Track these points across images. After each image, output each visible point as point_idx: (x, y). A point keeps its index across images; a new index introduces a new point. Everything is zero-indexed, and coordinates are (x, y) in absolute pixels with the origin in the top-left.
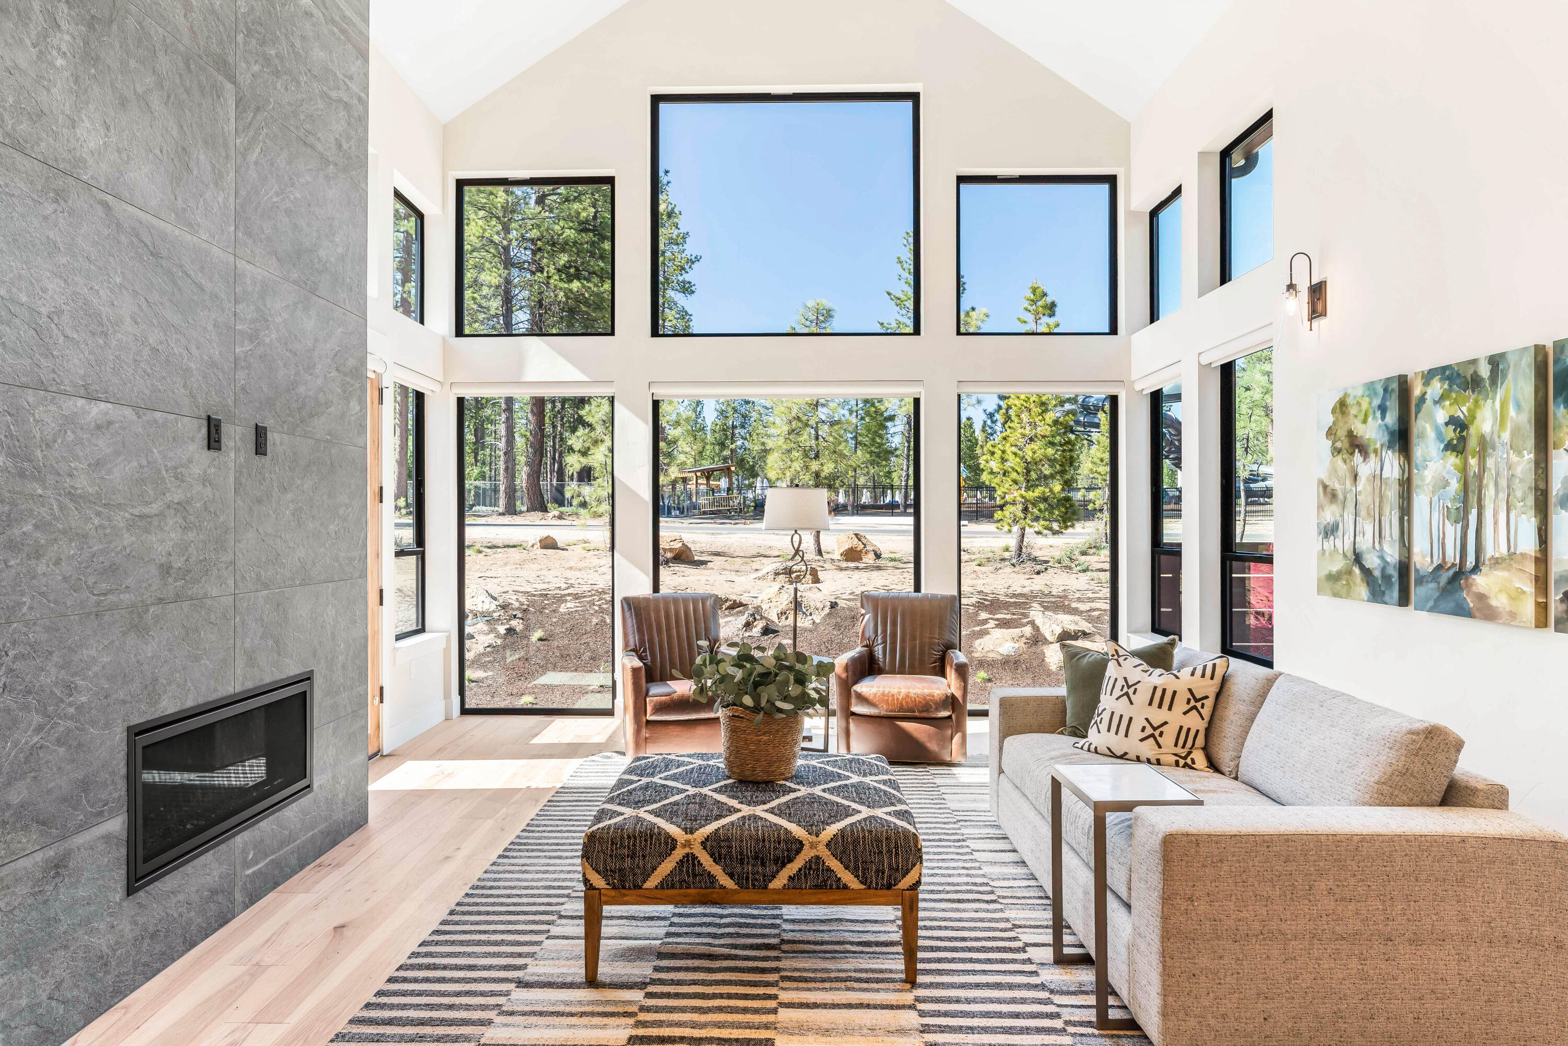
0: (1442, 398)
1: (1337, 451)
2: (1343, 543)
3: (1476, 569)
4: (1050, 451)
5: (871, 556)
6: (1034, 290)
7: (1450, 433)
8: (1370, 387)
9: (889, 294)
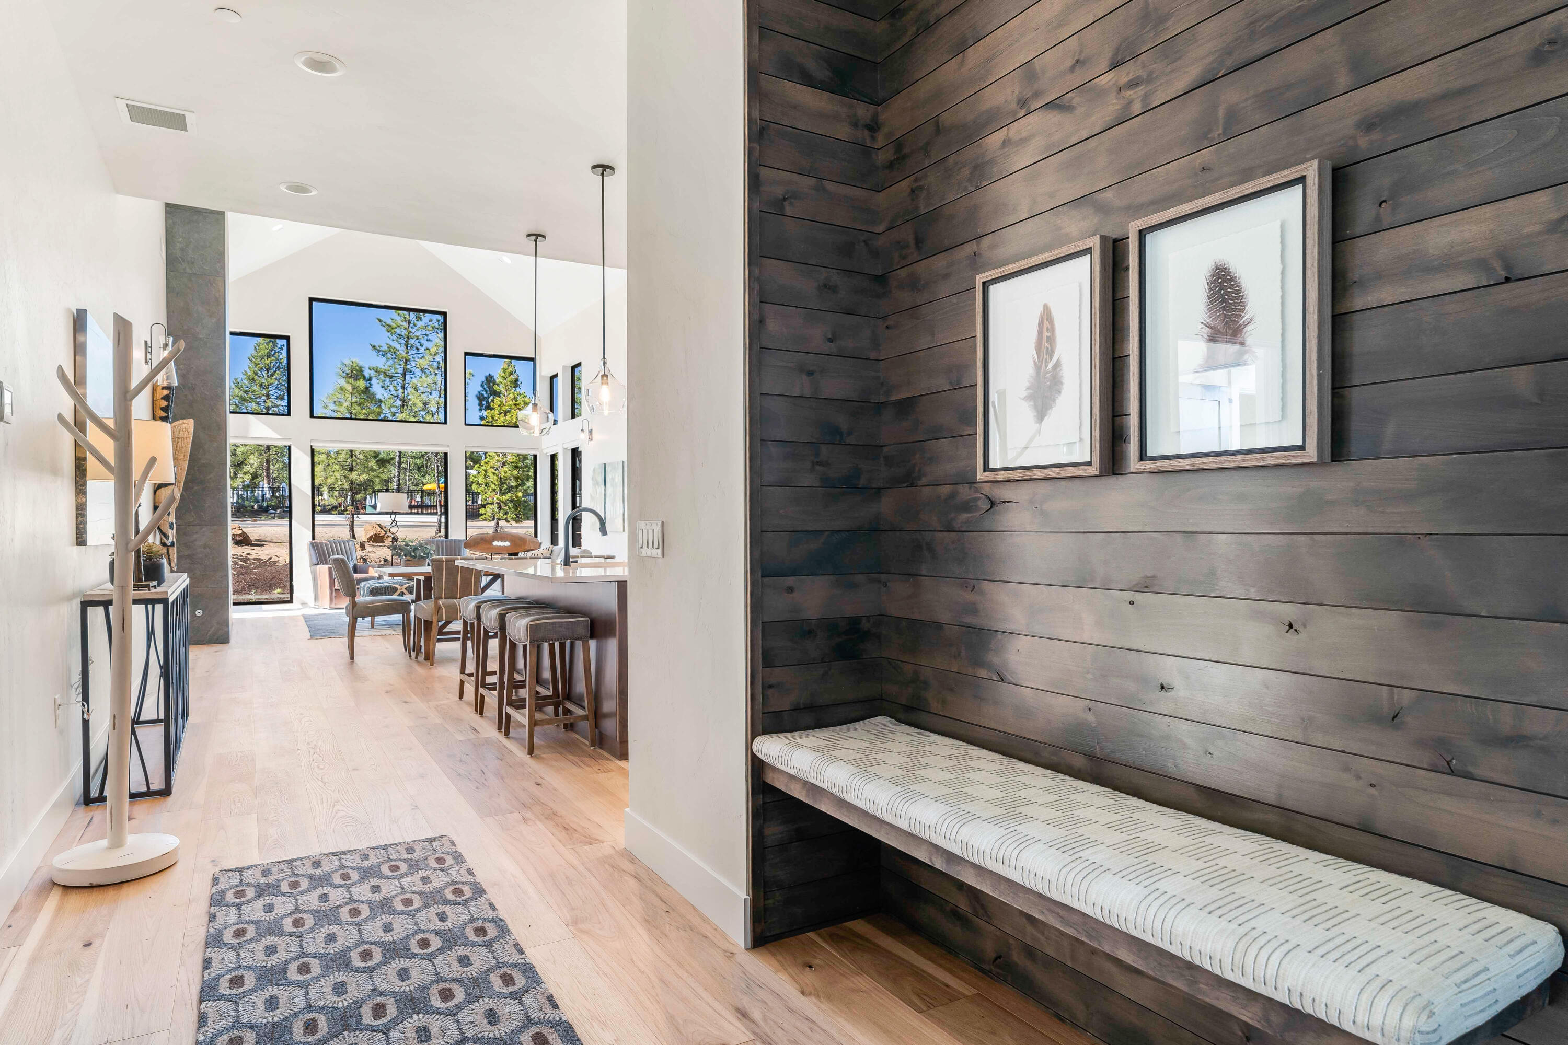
1: (595, 483)
4: (515, 472)
7: (612, 481)
8: (600, 465)
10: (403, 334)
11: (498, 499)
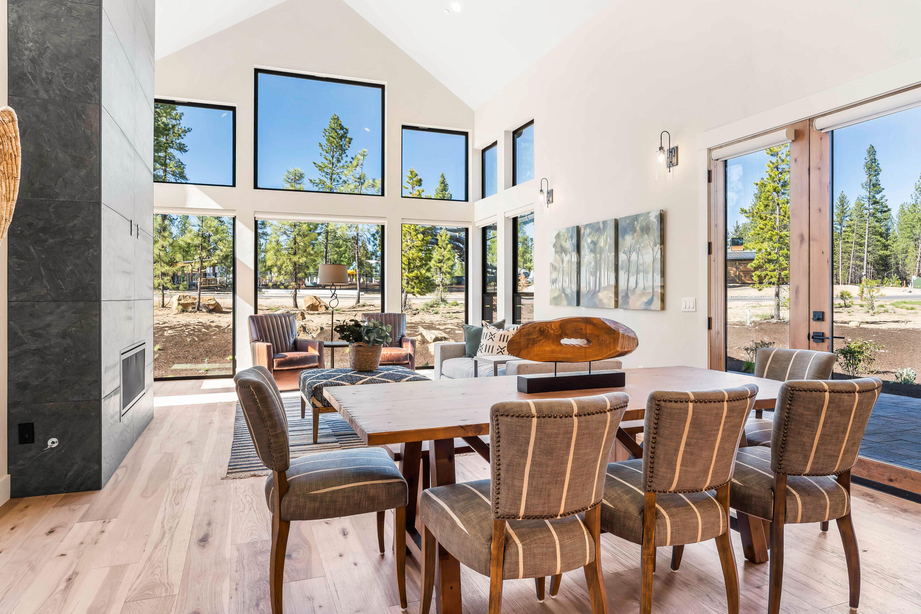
0: (590, 234)
1: (556, 252)
2: (559, 285)
3: (599, 291)
4: (420, 254)
5: (324, 308)
6: (412, 173)
7: (592, 246)
8: (568, 229)
9: (315, 163)
10: (329, 172)
11: (407, 276)
